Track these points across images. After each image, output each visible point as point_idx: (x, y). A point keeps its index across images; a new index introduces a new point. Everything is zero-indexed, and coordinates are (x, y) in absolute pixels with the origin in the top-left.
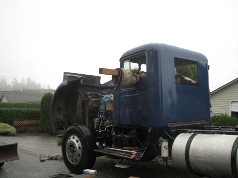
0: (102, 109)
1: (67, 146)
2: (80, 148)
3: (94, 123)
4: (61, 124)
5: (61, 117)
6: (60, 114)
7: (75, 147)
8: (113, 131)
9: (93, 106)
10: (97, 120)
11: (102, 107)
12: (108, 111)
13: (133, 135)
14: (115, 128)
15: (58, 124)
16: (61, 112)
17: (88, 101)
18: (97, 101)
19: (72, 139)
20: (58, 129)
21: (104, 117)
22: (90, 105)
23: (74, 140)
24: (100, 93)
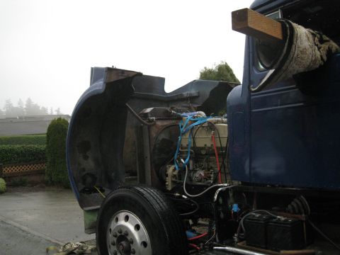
0: (184, 144)
1: (111, 238)
2: (144, 244)
3: (167, 176)
4: (89, 180)
5: (89, 165)
6: (86, 158)
7: (132, 242)
8: (231, 200)
9: (160, 138)
10: (175, 169)
11: (185, 140)
12: (202, 148)
13: (300, 213)
14: (237, 192)
15: (84, 179)
16: (89, 153)
17: (149, 127)
18: (168, 127)
19: (122, 222)
20: (83, 191)
21: (191, 162)
22: (154, 135)
23: (129, 223)
24: (172, 108)
